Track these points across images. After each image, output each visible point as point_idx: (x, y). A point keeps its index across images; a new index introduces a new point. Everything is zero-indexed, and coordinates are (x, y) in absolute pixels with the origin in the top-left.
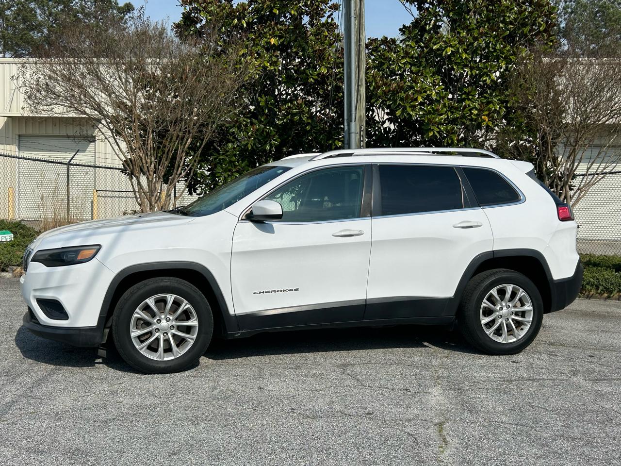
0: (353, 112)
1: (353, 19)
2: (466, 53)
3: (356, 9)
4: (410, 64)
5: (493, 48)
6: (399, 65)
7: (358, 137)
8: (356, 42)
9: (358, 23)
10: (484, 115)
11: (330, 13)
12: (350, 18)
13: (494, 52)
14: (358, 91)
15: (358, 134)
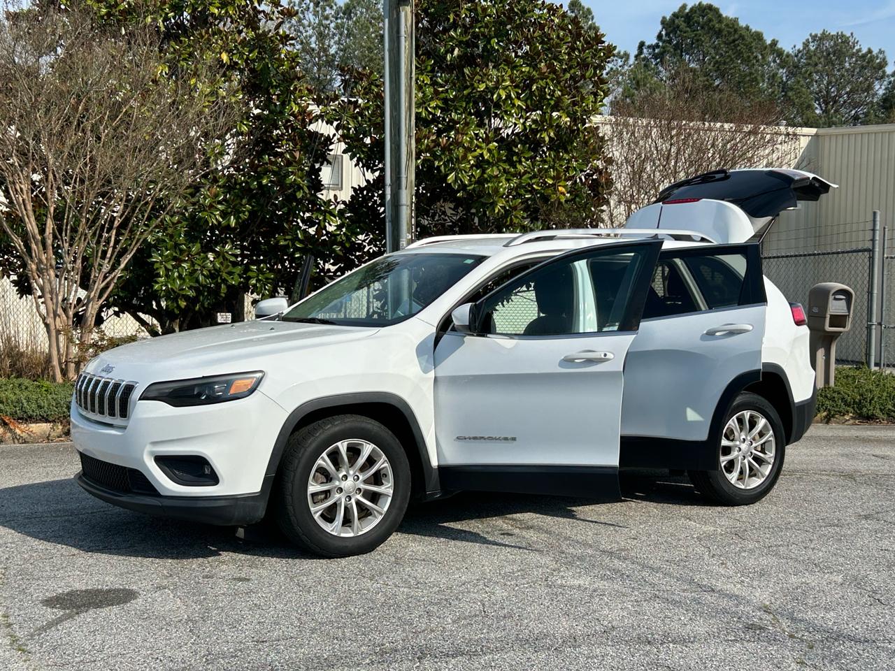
0: (403, 175)
1: (403, 39)
2: (518, 98)
3: (406, 25)
4: (440, 108)
5: (549, 95)
6: (426, 109)
7: (409, 211)
8: (406, 73)
9: (408, 45)
10: (560, 186)
11: (280, 20)
12: (399, 38)
13: (551, 99)
14: (409, 145)
15: (409, 208)
